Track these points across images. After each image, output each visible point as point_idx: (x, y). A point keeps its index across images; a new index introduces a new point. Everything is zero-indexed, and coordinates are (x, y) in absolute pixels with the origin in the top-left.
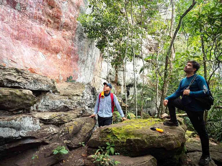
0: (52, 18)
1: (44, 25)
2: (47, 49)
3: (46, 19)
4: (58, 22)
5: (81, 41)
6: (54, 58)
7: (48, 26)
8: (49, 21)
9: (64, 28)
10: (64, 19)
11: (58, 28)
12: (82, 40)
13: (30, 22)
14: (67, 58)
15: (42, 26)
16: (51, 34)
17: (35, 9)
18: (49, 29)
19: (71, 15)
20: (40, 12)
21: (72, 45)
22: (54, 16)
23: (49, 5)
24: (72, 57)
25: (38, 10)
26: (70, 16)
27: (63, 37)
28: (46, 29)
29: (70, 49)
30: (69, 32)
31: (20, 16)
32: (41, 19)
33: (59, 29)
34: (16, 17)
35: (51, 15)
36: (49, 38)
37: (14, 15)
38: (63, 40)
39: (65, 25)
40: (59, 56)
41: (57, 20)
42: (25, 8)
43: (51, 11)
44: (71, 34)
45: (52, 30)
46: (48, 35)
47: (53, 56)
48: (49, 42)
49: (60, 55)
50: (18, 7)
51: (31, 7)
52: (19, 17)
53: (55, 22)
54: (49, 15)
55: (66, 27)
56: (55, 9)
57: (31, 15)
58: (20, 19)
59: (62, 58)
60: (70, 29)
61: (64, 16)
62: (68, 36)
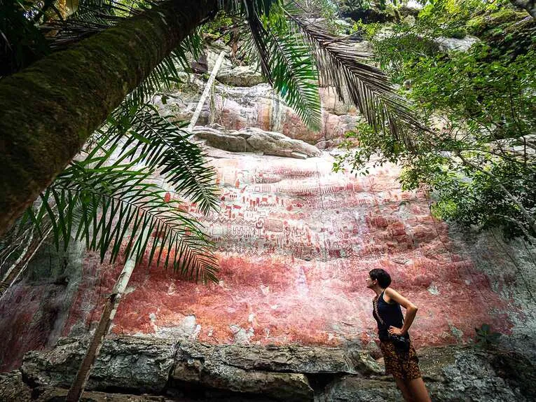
0: (392, 239)
1: (386, 254)
2: (403, 288)
3: (385, 245)
4: (404, 240)
5: (474, 243)
6: (423, 297)
7: (392, 253)
8: (389, 246)
9: (420, 242)
10: (411, 230)
11: (409, 247)
12: (475, 239)
13: (364, 261)
14: (455, 289)
15: (383, 258)
16: (402, 261)
17: (363, 244)
18: (395, 257)
19: (420, 217)
20: (372, 242)
21: (454, 260)
22: (394, 235)
23: (379, 227)
24: (467, 282)
25: (368, 242)
26: (419, 219)
27: (427, 256)
28: (391, 258)
29: (452, 268)
30: (434, 242)
31: (349, 261)
32: (377, 250)
33: (413, 247)
34: (345, 265)
35: (389, 237)
36: (400, 269)
37: (342, 264)
38: (428, 260)
39: (419, 237)
40: (433, 291)
41: (401, 238)
42: (351, 250)
43: (386, 233)
44: (440, 242)
45: (402, 255)
46: (398, 265)
47: (421, 294)
48: (403, 275)
49: (436, 288)
50: (342, 253)
51: (357, 244)
52: (347, 264)
53: (399, 242)
54: (386, 238)
55: (423, 237)
56: (390, 227)
57: (361, 252)
58: (350, 265)
59: (442, 293)
60: (432, 237)
61: (408, 226)
62: (434, 249)
